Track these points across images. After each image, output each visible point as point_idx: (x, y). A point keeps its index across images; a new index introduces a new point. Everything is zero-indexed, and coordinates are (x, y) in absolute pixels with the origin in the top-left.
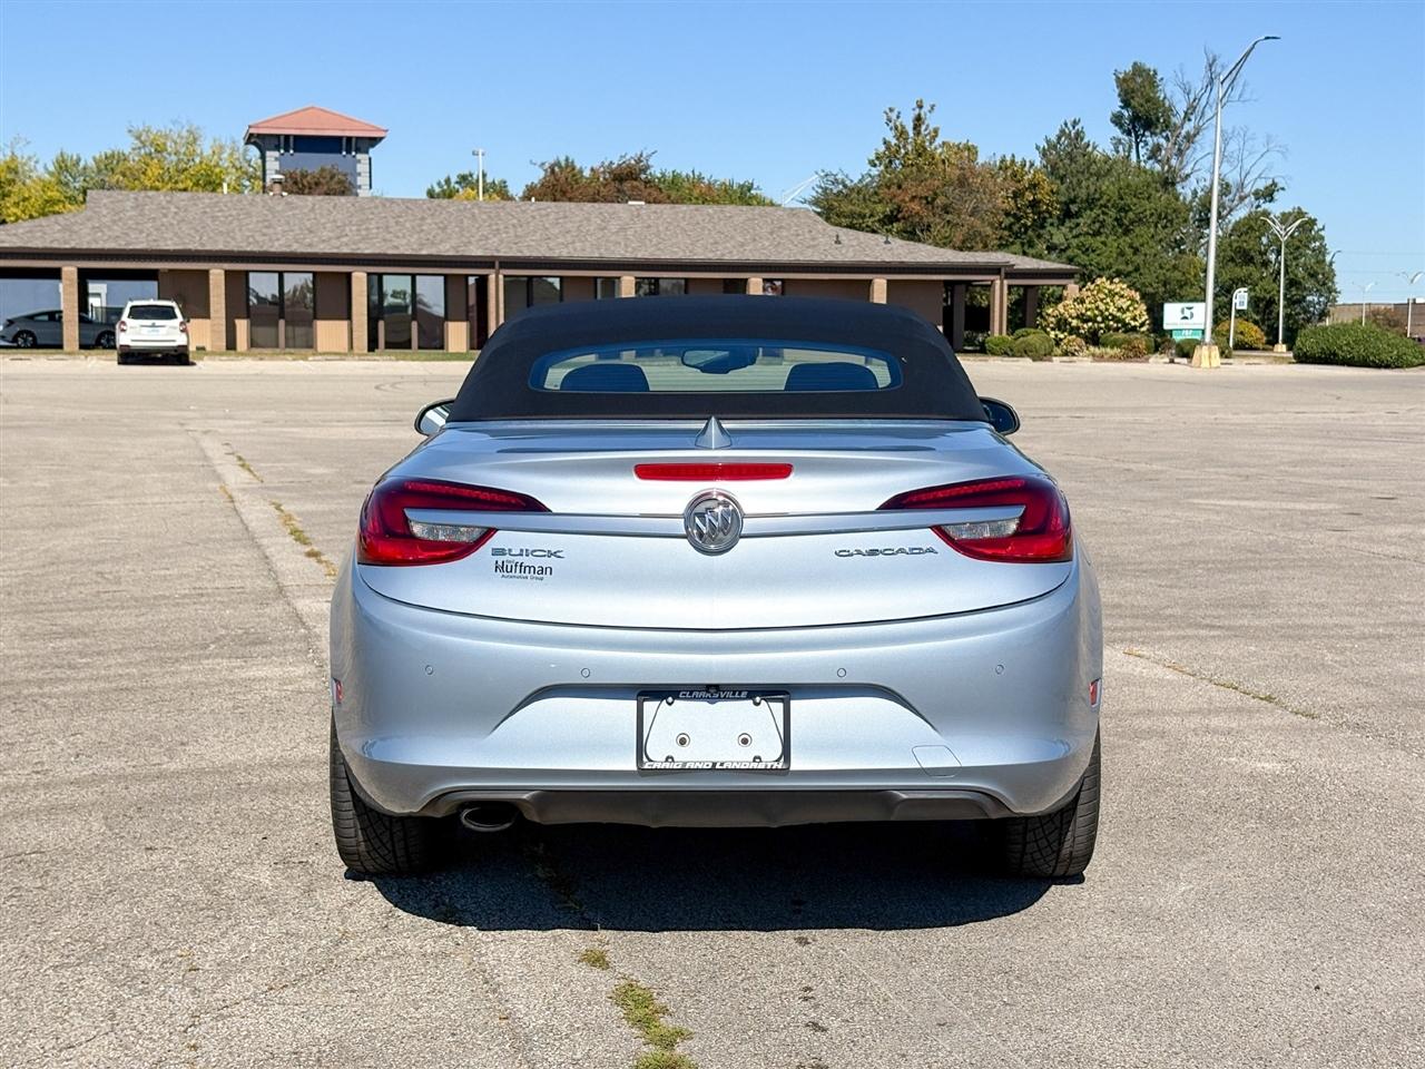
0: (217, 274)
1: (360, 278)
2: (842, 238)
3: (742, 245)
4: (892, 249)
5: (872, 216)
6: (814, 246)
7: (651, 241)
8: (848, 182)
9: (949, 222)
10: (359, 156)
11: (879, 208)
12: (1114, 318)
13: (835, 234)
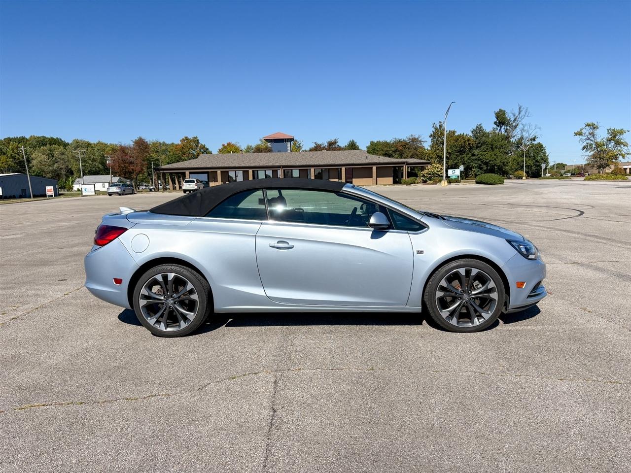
0: (219, 172)
1: (250, 171)
3: (342, 160)
4: (380, 159)
6: (362, 159)
10: (288, 143)
12: (436, 174)
13: (368, 156)
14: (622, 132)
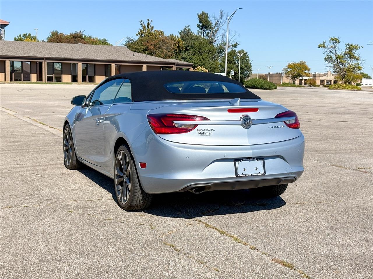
1: (8, 62)
2: (135, 55)
3: (109, 56)
4: (147, 58)
5: (141, 49)
6: (128, 56)
7: (85, 54)
8: (134, 40)
9: (160, 51)
10: (2, 29)
11: (143, 47)
13: (133, 53)
14: (356, 48)
